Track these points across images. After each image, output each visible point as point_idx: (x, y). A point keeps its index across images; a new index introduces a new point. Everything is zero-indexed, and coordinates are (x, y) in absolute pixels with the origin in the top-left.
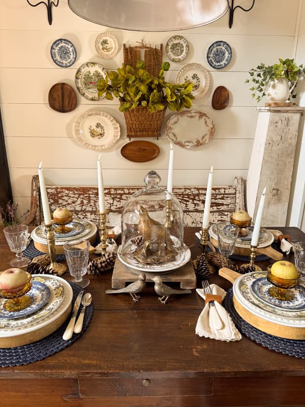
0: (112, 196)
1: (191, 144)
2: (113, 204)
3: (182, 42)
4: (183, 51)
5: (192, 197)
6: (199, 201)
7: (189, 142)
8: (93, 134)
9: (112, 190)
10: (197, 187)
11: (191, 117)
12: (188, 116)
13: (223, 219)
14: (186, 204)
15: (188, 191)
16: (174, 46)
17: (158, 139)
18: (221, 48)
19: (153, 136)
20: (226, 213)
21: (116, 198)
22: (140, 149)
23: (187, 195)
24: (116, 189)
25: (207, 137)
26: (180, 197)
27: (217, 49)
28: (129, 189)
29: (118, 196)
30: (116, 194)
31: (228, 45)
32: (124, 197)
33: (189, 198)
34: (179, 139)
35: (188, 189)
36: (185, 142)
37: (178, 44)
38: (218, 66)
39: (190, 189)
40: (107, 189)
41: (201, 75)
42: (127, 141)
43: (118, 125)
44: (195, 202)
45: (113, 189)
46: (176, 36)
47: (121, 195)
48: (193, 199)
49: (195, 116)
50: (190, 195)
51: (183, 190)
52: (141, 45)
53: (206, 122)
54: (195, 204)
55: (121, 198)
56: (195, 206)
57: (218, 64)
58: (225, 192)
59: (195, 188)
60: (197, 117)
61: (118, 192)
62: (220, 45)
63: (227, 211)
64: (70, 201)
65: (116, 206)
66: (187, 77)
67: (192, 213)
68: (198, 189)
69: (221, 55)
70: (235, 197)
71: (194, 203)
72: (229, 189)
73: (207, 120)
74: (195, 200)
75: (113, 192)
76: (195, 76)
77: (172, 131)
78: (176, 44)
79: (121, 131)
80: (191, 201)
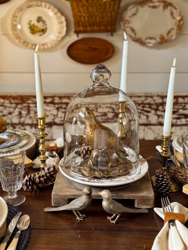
0: (57, 106)
1: (153, 41)
2: (57, 115)
5: (154, 107)
7: (151, 38)
8: (33, 30)
9: (56, 98)
10: (160, 94)
11: (154, 7)
12: (149, 6)
14: (147, 116)
15: (149, 100)
17: (112, 35)
19: (106, 31)
21: (61, 108)
22: (90, 48)
23: (149, 104)
24: (60, 98)
25: (174, 33)
26: (139, 108)
29: (64, 106)
30: (61, 103)
33: (150, 107)
34: (139, 36)
36: (146, 39)
39: (152, 97)
40: (51, 97)
42: (74, 38)
43: (63, 19)
44: (159, 113)
45: (58, 97)
48: (156, 110)
49: (159, 6)
50: (153, 104)
51: (143, 99)
53: (172, 14)
54: (159, 116)
56: (159, 117)
59: (158, 96)
60: (161, 8)
61: (63, 101)
64: (5, 112)
65: (61, 117)
67: (154, 127)
71: (156, 115)
73: (174, 11)
74: (159, 110)
75: (57, 100)
77: (130, 25)
79: (66, 26)
80: (153, 112)
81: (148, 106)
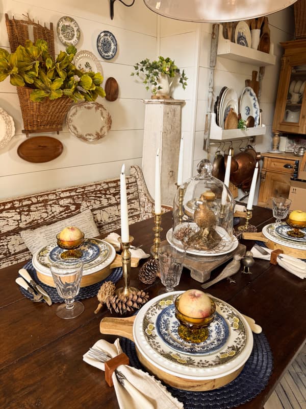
0: (18, 210)
1: (92, 137)
2: (21, 220)
3: (72, 25)
4: (74, 35)
5: (103, 192)
6: (110, 194)
7: (90, 135)
9: (16, 202)
10: (106, 181)
11: (89, 108)
12: (86, 107)
13: (132, 207)
14: (100, 201)
15: (99, 187)
16: (65, 28)
17: (58, 133)
18: (108, 39)
19: (52, 130)
20: (133, 201)
21: (24, 211)
22: (40, 146)
23: (99, 190)
24: (20, 201)
25: (105, 129)
26: (93, 195)
27: (104, 39)
28: (36, 197)
29: (26, 209)
30: (22, 206)
31: (114, 36)
32: (32, 208)
33: (101, 193)
34: (80, 131)
35: (98, 184)
36: (86, 135)
37: (69, 26)
38: (107, 56)
39: (100, 185)
40: (9, 202)
41: (92, 64)
43: (11, 119)
44: (108, 196)
46: (66, 17)
47: (29, 206)
48: (105, 194)
49: (92, 107)
50: (102, 190)
51: (94, 187)
53: (102, 114)
54: (108, 199)
55: (29, 211)
56: (108, 200)
57: (106, 54)
58: (128, 181)
60: (94, 108)
61: (24, 203)
62: (107, 35)
63: (133, 199)
65: (26, 221)
66: (80, 65)
67: (107, 209)
68: (107, 183)
69: (108, 46)
70: (137, 184)
71: (106, 198)
72: (131, 178)
73: (104, 111)
74: (107, 194)
75: (17, 204)
76: (87, 65)
77: (73, 123)
78: (67, 26)
79: (15, 126)
80: (103, 196)
81: (99, 192)
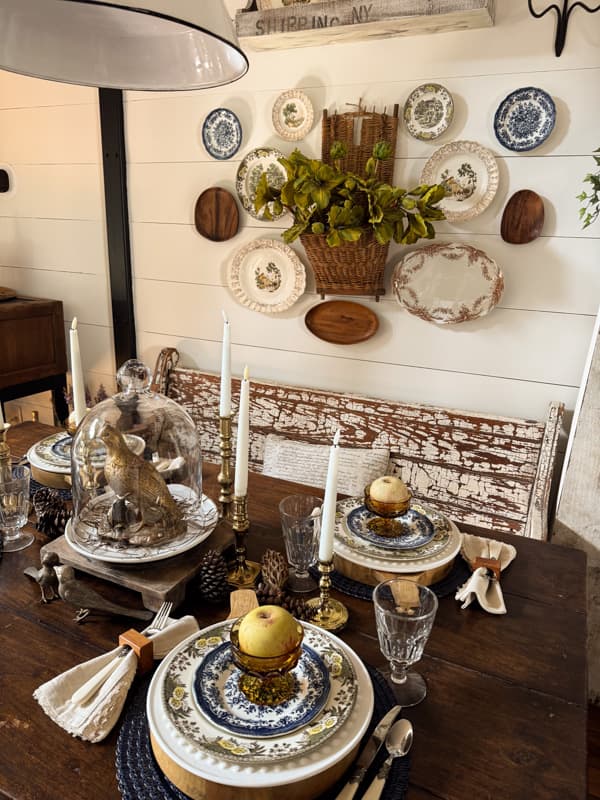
0: (279, 403)
1: (446, 316)
2: (278, 418)
3: (438, 96)
4: (442, 115)
5: (435, 431)
6: (451, 442)
7: (444, 311)
8: (261, 282)
9: (280, 391)
10: (449, 411)
11: (453, 257)
12: (445, 255)
13: (501, 495)
14: (420, 445)
15: (427, 418)
16: (423, 108)
17: (377, 300)
18: (531, 104)
19: (369, 293)
20: (511, 483)
21: (286, 407)
22: (343, 317)
23: (426, 424)
24: (287, 391)
25: (486, 303)
26: (408, 428)
27: (521, 107)
28: (310, 394)
29: (290, 405)
30: (287, 400)
31: (547, 96)
32: (299, 408)
33: (427, 431)
34: (421, 305)
35: (429, 412)
36: (436, 311)
37: (432, 101)
38: (522, 144)
40: (273, 388)
41: (477, 166)
42: (316, 300)
43: (303, 268)
44: (442, 443)
45: (283, 389)
46: (425, 86)
47: (296, 403)
48: (438, 437)
49: (461, 256)
50: (432, 426)
51: (417, 413)
52: (356, 110)
53: (485, 271)
54: (441, 449)
55: (293, 410)
56: (441, 452)
57: (524, 140)
58: (515, 433)
59: (444, 413)
60: (466, 258)
61: (291, 397)
62: (526, 97)
63: (515, 479)
64: (210, 401)
65: (284, 422)
66: (447, 172)
67: (430, 467)
68: (452, 417)
69: (529, 119)
70: (540, 449)
71: (437, 446)
72: (528, 427)
73: (488, 265)
74: (442, 439)
75: (281, 394)
76: (465, 170)
77: (408, 285)
78: (428, 102)
80: (432, 439)
81: (423, 428)
